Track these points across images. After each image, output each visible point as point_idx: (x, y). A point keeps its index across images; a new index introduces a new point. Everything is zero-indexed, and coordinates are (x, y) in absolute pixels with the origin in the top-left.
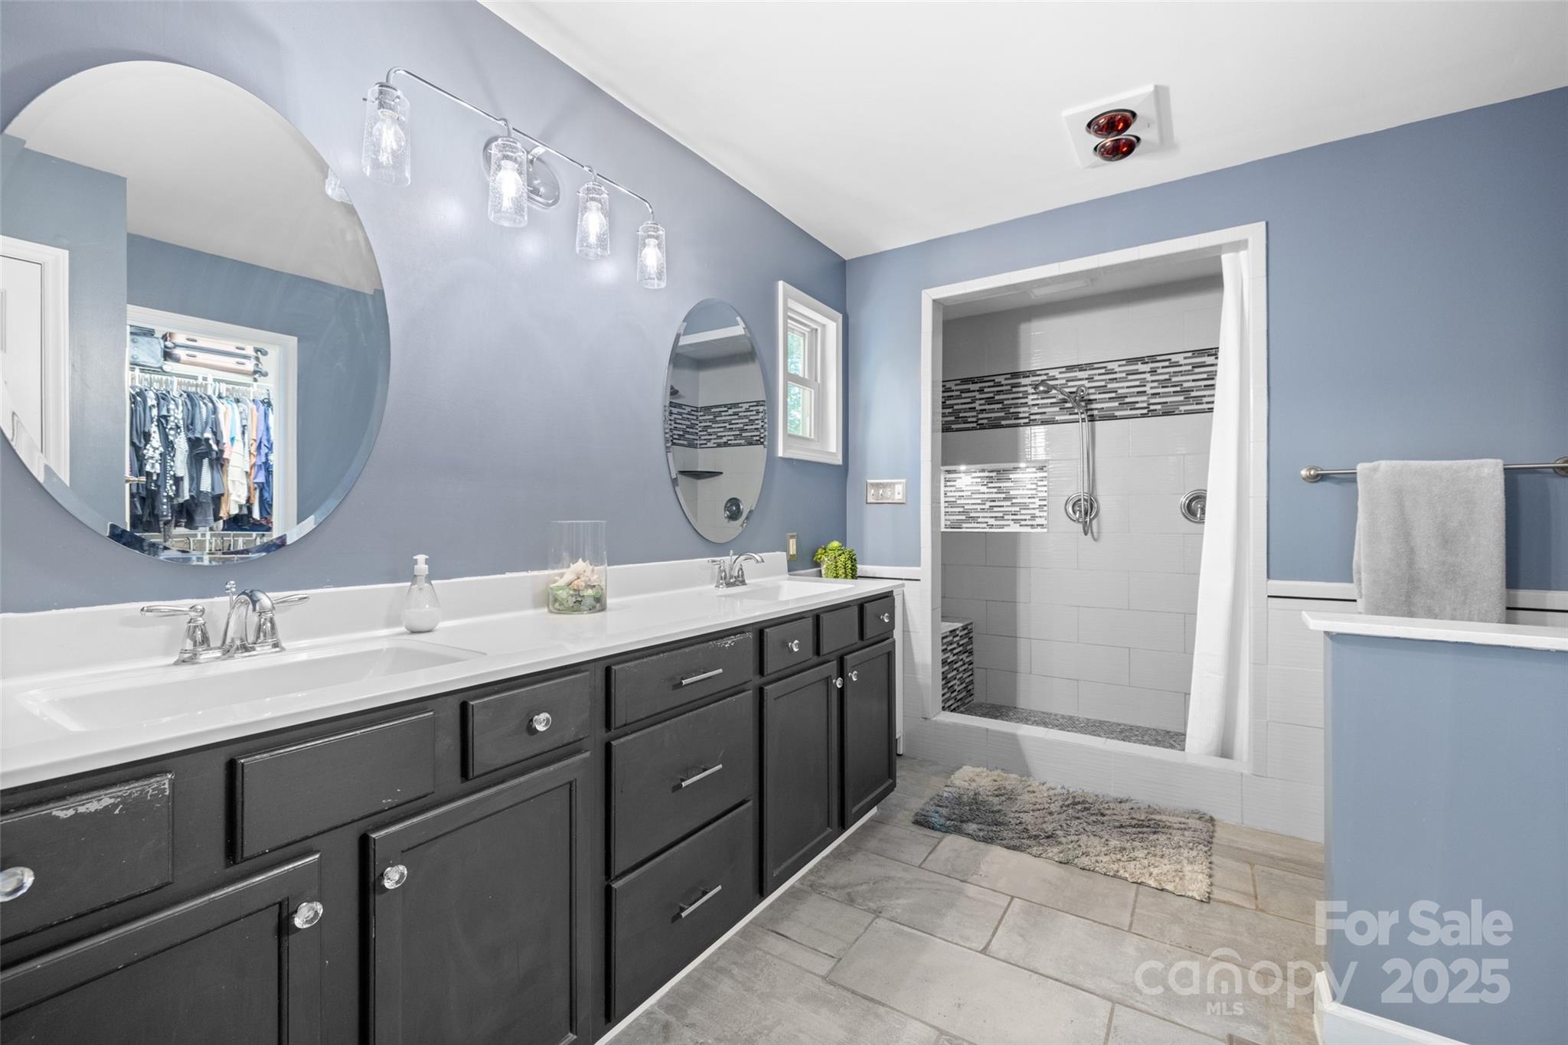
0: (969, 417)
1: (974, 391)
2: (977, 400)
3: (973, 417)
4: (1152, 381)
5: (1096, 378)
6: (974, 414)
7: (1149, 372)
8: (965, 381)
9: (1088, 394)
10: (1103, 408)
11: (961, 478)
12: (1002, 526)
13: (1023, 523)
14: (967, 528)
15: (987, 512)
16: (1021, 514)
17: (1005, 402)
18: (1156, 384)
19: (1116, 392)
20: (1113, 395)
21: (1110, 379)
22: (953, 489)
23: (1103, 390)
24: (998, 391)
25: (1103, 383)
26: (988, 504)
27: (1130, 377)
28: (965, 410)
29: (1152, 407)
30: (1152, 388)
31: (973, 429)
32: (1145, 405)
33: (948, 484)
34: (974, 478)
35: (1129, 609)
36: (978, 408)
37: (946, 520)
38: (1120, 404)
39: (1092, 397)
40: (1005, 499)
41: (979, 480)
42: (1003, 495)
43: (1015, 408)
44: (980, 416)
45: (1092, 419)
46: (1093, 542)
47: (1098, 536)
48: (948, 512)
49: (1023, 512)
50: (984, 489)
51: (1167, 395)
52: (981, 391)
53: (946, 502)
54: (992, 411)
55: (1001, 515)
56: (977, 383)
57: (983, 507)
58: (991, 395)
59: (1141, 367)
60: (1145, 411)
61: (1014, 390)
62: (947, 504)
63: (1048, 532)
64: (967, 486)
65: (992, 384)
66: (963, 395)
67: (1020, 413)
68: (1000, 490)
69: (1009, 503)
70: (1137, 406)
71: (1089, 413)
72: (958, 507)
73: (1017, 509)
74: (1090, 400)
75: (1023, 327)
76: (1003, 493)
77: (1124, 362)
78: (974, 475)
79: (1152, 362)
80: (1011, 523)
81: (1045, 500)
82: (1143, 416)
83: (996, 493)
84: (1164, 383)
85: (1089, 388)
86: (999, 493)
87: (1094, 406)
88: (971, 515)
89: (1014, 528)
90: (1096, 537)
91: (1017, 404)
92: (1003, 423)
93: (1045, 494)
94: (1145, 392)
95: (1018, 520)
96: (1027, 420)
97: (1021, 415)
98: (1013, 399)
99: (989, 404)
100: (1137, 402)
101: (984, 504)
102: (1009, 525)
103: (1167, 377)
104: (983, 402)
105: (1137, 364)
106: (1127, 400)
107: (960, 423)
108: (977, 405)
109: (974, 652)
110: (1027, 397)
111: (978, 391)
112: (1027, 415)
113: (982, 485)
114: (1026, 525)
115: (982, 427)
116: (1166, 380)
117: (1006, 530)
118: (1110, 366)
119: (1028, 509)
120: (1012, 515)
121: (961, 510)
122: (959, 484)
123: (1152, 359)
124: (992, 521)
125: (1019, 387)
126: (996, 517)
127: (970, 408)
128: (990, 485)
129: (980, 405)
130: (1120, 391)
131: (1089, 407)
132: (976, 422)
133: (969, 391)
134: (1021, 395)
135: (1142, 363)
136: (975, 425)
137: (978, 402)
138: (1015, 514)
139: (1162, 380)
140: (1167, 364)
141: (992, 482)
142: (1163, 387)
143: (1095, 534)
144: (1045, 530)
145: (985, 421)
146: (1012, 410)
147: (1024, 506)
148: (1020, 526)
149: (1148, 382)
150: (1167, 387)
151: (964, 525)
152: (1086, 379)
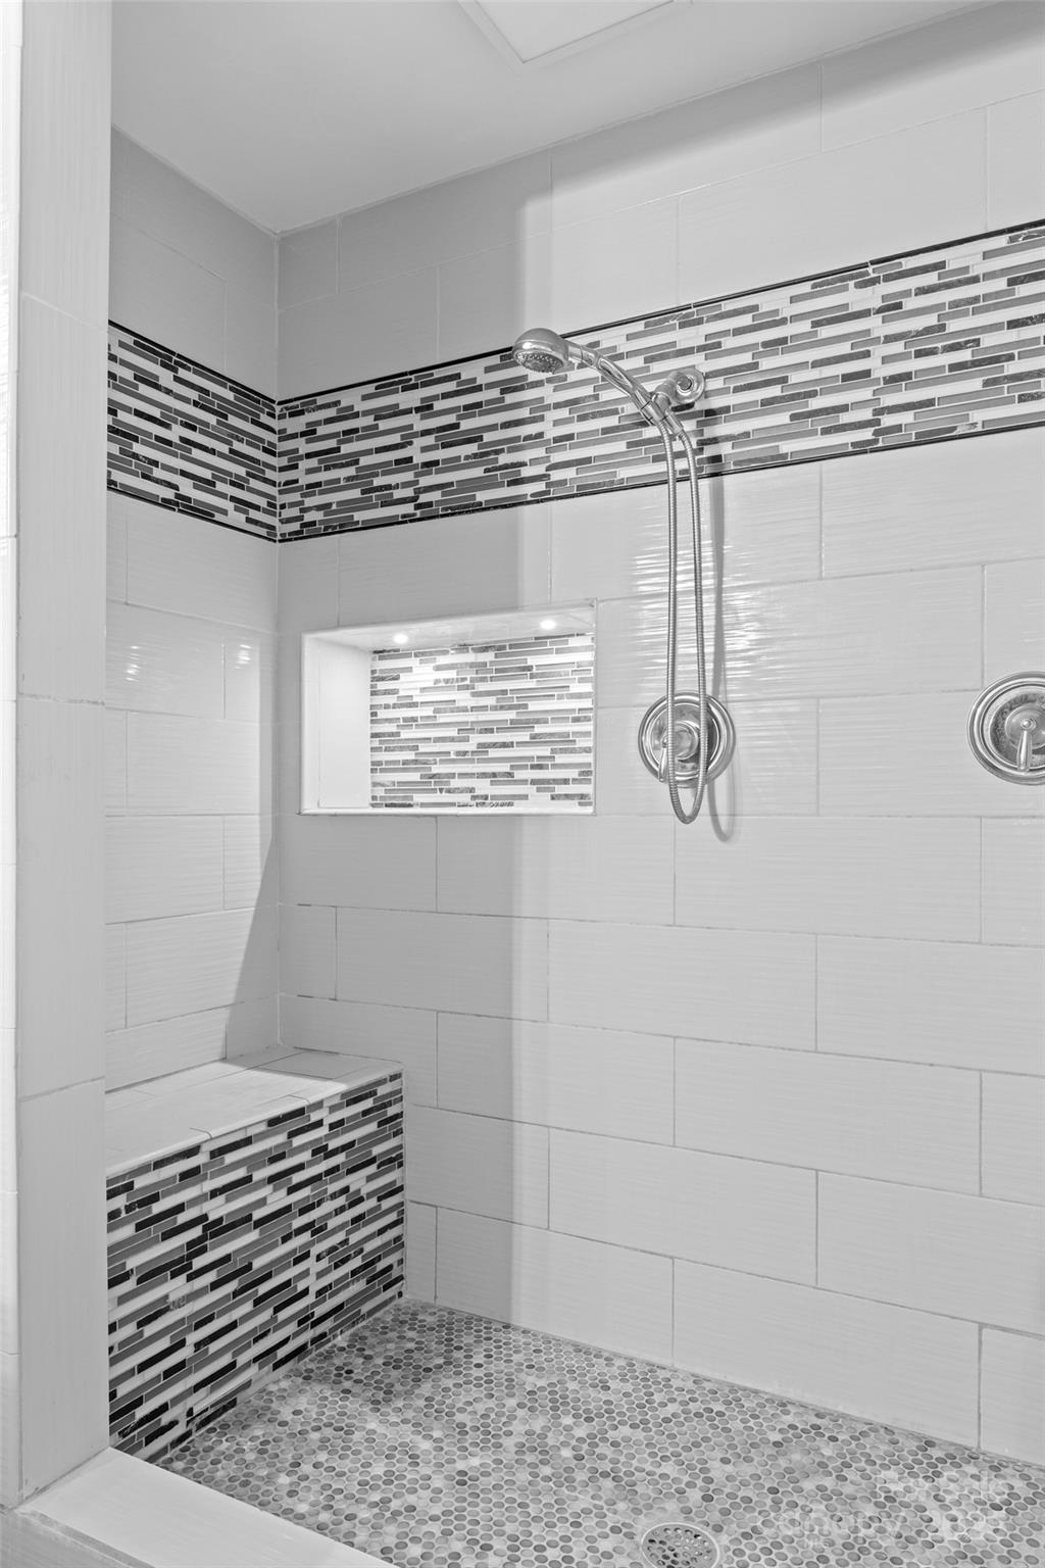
0: (397, 486)
1: (408, 411)
2: (415, 435)
3: (406, 485)
4: (889, 339)
5: (729, 343)
6: (409, 476)
7: (879, 311)
8: (386, 384)
9: (706, 394)
10: (747, 434)
11: (409, 669)
12: (509, 800)
13: (560, 789)
14: (423, 805)
15: (472, 761)
16: (555, 766)
17: (488, 437)
18: (898, 347)
19: (784, 380)
20: (775, 391)
21: (766, 344)
22: (391, 700)
23: (743, 376)
24: (466, 407)
25: (746, 358)
26: (477, 739)
27: (826, 332)
28: (386, 468)
29: (887, 421)
30: (885, 360)
31: (408, 519)
32: (866, 414)
33: (381, 686)
34: (438, 668)
35: (816, 1051)
36: (419, 458)
37: (375, 784)
38: (793, 417)
39: (716, 403)
40: (515, 725)
41: (452, 674)
42: (511, 715)
43: (511, 450)
44: (424, 481)
45: (716, 468)
46: (720, 843)
47: (732, 824)
48: (379, 763)
49: (560, 759)
50: (464, 698)
51: (932, 377)
52: (425, 409)
53: (374, 735)
54: (454, 464)
55: (505, 768)
56: (415, 387)
57: (463, 747)
58: (451, 419)
59: (855, 297)
60: (867, 434)
61: (510, 398)
62: (376, 743)
63: (594, 814)
64: (423, 690)
65: (451, 386)
66: (383, 425)
67: (523, 464)
68: (503, 701)
69: (525, 736)
70: (845, 418)
71: (709, 451)
72: (402, 749)
73: (545, 751)
74: (710, 413)
75: (532, 211)
76: (510, 708)
77: (806, 287)
78: (442, 660)
79: (888, 278)
80: (530, 790)
81: (587, 719)
82: (861, 449)
83: (494, 708)
84: (922, 343)
85: (707, 376)
86: (502, 708)
87: (721, 429)
88: (436, 769)
89: (538, 804)
90: (724, 827)
91: (517, 439)
92: (482, 496)
93: (587, 703)
94: (867, 373)
95: (548, 781)
96: (540, 486)
97: (526, 472)
98: (507, 425)
99: (445, 446)
100: (844, 408)
101: (466, 740)
102: (526, 797)
103: (931, 320)
104: (430, 440)
105: (846, 289)
106: (815, 404)
107: (375, 506)
108: (416, 453)
109: (407, 1159)
110: (542, 418)
111: (418, 410)
112: (540, 470)
113: (460, 688)
114: (567, 796)
115: (427, 513)
116: (928, 330)
117: (519, 808)
118: (766, 302)
119: (573, 751)
120: (533, 767)
121: (410, 756)
122: (407, 685)
123: (889, 265)
124: (483, 787)
125: (521, 388)
126: (494, 775)
127: (398, 462)
128: (481, 687)
129: (424, 449)
130: (795, 378)
131: (709, 433)
132: (414, 499)
133: (394, 411)
134: (524, 413)
135: (859, 286)
136: (409, 508)
137: (419, 442)
138: (540, 767)
139: (919, 333)
140: (931, 278)
141: (483, 680)
142: (919, 354)
143: (723, 821)
144: (589, 810)
145: (435, 496)
146: (503, 459)
147: (565, 743)
148: (553, 798)
149: (876, 340)
150: (932, 352)
151: (418, 798)
152: (701, 349)
